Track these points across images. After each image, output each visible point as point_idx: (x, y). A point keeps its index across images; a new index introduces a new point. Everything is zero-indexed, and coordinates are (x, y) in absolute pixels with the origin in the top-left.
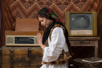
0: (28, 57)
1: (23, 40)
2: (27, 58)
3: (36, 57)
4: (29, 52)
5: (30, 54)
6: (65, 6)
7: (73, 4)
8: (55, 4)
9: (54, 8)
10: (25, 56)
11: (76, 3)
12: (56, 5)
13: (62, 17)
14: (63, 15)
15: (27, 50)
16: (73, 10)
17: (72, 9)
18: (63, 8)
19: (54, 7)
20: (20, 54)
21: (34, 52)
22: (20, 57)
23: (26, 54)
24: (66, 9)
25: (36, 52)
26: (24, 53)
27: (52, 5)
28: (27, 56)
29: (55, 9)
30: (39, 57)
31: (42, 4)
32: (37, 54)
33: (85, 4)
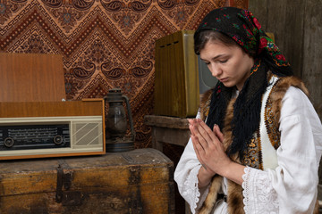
0: (58, 201)
1: (26, 136)
2: (56, 206)
3: (87, 196)
4: (64, 179)
5: (67, 189)
6: (132, 13)
7: (159, 9)
8: (101, 7)
9: (100, 20)
10: (46, 196)
11: (168, 5)
12: (103, 10)
13: (127, 52)
14: (127, 43)
15: (53, 174)
16: (159, 27)
17: (156, 25)
18: (126, 20)
19: (98, 17)
20: (28, 191)
21: (79, 179)
22: (26, 203)
23: (49, 189)
24: (137, 24)
25: (88, 179)
26: (41, 185)
27: (92, 9)
28: (53, 195)
29: (102, 23)
30: (99, 197)
31: (57, 4)
32: (93, 184)
33: (192, 11)
